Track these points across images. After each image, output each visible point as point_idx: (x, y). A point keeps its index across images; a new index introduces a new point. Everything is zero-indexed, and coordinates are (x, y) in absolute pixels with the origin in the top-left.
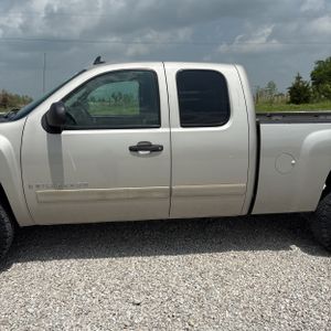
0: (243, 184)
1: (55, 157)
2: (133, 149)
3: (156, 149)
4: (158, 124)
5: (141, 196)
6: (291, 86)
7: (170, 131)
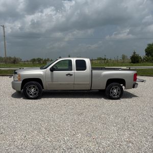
0: (89, 82)
1: (52, 75)
2: (67, 75)
3: (71, 75)
4: (71, 70)
5: (68, 84)
6: (131, 56)
7: (74, 71)
